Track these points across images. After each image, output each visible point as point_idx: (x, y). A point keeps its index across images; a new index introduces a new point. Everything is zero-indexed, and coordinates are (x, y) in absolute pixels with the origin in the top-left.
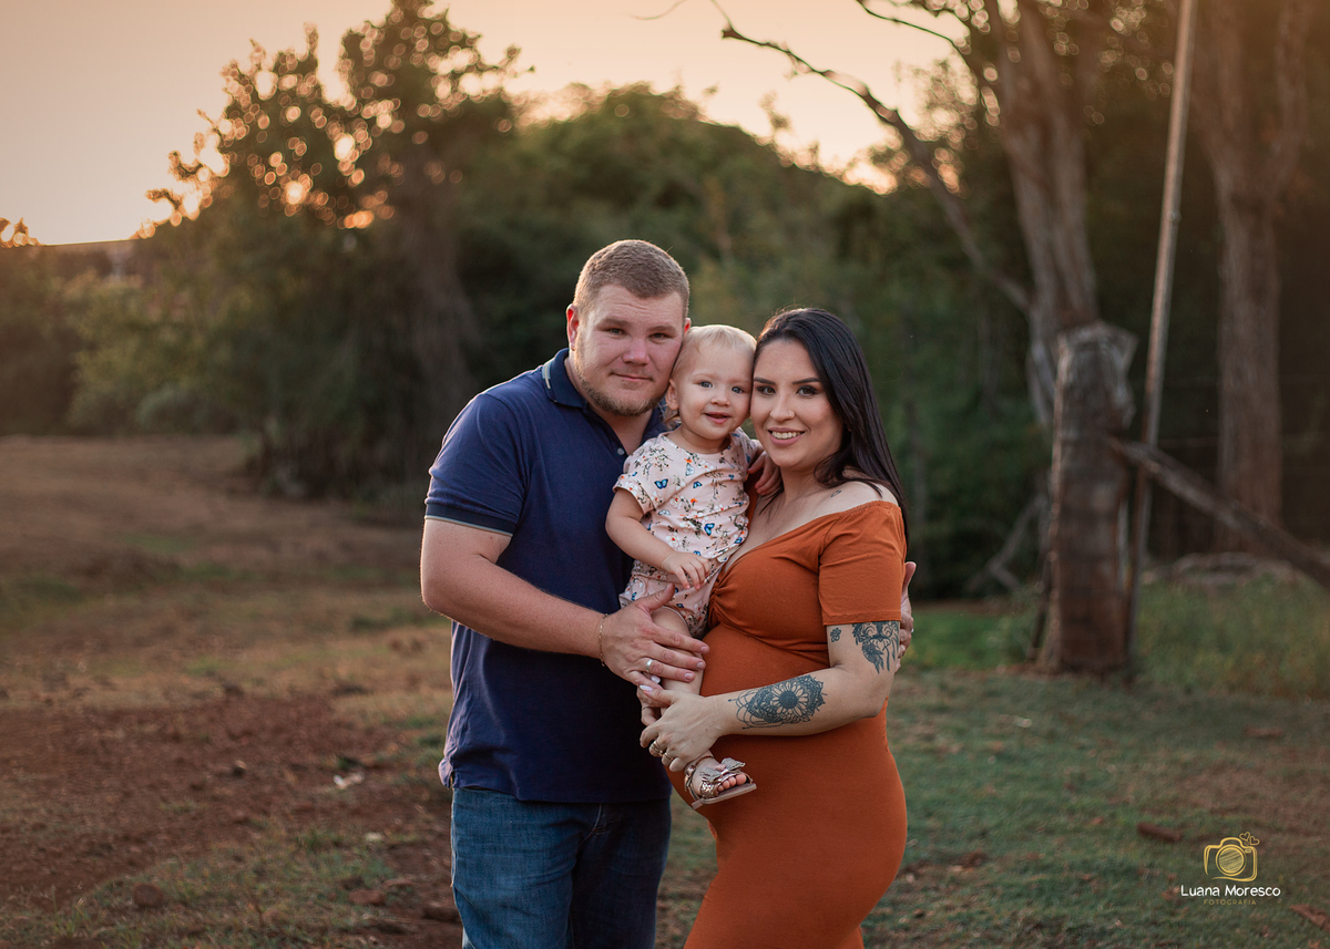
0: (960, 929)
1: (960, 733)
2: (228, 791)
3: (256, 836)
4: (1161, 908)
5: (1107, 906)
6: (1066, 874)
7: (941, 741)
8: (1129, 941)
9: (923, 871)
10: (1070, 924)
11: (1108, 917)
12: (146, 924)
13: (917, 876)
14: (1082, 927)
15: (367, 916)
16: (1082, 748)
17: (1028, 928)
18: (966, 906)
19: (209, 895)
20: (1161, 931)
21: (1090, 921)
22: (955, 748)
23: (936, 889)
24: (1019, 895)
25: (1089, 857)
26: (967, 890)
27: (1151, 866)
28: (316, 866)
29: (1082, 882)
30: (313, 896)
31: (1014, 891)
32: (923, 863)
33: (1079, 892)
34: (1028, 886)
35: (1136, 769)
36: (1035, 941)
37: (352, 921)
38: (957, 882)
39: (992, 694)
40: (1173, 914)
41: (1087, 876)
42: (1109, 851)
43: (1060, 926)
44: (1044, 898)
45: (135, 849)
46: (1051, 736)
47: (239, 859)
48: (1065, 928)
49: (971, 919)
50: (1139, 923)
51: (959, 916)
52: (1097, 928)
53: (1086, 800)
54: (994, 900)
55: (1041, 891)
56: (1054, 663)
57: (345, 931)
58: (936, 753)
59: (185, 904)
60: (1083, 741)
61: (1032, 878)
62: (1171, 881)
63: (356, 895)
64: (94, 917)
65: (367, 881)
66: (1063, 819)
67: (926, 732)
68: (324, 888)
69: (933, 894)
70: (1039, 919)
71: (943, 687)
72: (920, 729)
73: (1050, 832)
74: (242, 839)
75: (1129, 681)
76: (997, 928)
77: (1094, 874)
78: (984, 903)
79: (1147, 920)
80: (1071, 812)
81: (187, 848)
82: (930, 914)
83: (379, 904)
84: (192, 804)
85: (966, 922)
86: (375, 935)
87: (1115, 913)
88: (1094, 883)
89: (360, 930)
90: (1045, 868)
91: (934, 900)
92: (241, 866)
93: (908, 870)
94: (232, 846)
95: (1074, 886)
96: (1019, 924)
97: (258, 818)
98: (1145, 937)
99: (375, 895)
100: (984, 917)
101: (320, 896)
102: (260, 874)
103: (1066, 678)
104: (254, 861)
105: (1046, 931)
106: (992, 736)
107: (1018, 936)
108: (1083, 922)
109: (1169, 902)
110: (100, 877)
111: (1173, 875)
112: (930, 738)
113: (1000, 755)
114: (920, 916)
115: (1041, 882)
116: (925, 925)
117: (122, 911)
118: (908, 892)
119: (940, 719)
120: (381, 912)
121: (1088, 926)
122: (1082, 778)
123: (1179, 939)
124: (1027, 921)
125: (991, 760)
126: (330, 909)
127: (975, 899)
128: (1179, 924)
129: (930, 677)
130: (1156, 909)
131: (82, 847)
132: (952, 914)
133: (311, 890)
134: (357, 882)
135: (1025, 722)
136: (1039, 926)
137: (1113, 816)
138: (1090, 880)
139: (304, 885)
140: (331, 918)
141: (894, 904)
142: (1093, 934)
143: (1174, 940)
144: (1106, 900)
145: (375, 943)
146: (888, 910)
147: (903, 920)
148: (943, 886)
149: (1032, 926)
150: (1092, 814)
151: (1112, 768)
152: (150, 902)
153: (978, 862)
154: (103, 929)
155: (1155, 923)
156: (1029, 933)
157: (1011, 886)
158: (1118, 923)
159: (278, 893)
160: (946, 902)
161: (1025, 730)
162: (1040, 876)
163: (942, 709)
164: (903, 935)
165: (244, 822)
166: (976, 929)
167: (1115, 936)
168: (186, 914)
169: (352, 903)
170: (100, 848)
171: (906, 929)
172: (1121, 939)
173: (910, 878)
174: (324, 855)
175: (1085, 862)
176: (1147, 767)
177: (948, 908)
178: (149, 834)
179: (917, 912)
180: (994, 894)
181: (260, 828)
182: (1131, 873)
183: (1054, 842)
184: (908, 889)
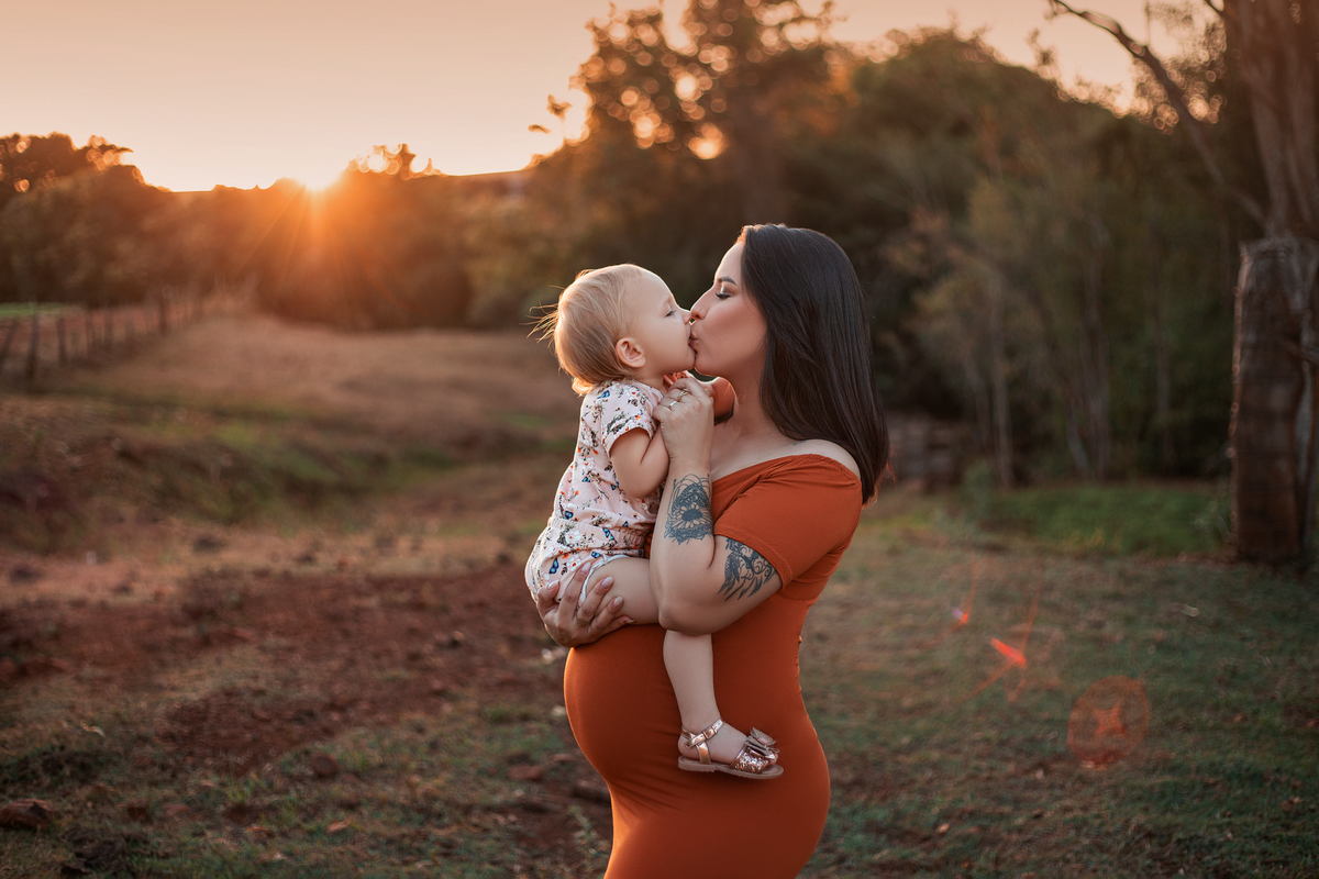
0: (1072, 833)
1: (1129, 620)
2: (439, 661)
3: (447, 708)
4: (1278, 819)
5: (1224, 815)
6: (1193, 775)
7: (1109, 629)
8: (1235, 856)
9: (1055, 766)
10: (1181, 835)
11: (1220, 828)
12: (315, 793)
13: (1047, 772)
14: (1191, 839)
15: (519, 793)
16: (1243, 639)
17: (1137, 837)
18: (1085, 809)
19: (382, 766)
20: (1270, 847)
21: (1201, 833)
22: (1119, 637)
23: (1062, 787)
24: (1139, 799)
25: (1218, 759)
26: (1092, 790)
27: (1278, 770)
28: (490, 739)
29: (1206, 786)
30: (472, 771)
31: (1136, 793)
32: (1059, 758)
33: (1202, 797)
34: (1152, 788)
35: (1292, 662)
36: (1142, 850)
37: (498, 799)
38: (1084, 780)
39: (1170, 582)
40: (1287, 827)
41: (1212, 781)
42: (1238, 755)
43: (1170, 836)
44: (1164, 802)
45: (335, 717)
46: (1217, 626)
47: (420, 730)
48: (1174, 839)
49: (1085, 822)
50: (1252, 836)
51: (1074, 819)
52: (1206, 842)
53: (1234, 695)
54: (1113, 803)
55: (1163, 795)
56: (1232, 553)
57: (489, 809)
58: (1100, 642)
59: (357, 774)
60: (1248, 631)
61: (1156, 780)
62: (1294, 788)
63: (517, 772)
64: (271, 785)
65: (535, 756)
66: (1205, 715)
67: (1098, 618)
68: (489, 763)
69: (1058, 792)
70: (1150, 827)
71: (1122, 575)
72: (1095, 616)
73: (1188, 729)
74: (432, 711)
75: (1302, 571)
76: (1108, 834)
77: (1220, 778)
78: (1103, 806)
79: (1259, 834)
80: (1216, 707)
81: (382, 717)
82: (1048, 815)
83: (538, 780)
84: (403, 673)
85: (1079, 826)
86: (517, 815)
87: (1229, 824)
88: (1218, 787)
89: (503, 810)
90: (1173, 769)
91: (1058, 798)
92: (421, 739)
93: (1041, 765)
94: (419, 717)
95: (1198, 790)
96: (1130, 832)
97: (454, 689)
98: (1252, 853)
99: (533, 771)
100: (1097, 822)
101: (481, 772)
102: (434, 746)
103: (1243, 568)
104: (432, 733)
105: (1155, 841)
106: (1159, 625)
107: (1127, 845)
108: (1193, 833)
109: (1287, 813)
110: (294, 743)
111: (1298, 783)
112: (1099, 625)
113: (1161, 646)
114: (1038, 817)
115: (1165, 785)
116: (1039, 828)
117: (300, 779)
118: (1034, 789)
119: (1115, 607)
120: (536, 788)
121: (1197, 837)
122: (1234, 672)
123: (1286, 857)
124: (1139, 829)
125: (1151, 650)
126: (483, 786)
127: (1096, 800)
128: (1290, 840)
129: (1112, 565)
130: (1272, 820)
131: (289, 714)
132: (1069, 816)
133: (473, 765)
134: (523, 759)
135: (1193, 611)
136: (1150, 835)
137: (1256, 713)
138: (1215, 784)
139: (468, 760)
140: (480, 796)
141: (1017, 802)
142: (1202, 846)
143: (1281, 858)
144: (1224, 809)
145: (514, 823)
146: (1007, 809)
147: (1020, 821)
148: (1069, 784)
149: (1142, 835)
150: (1236, 710)
151: (1267, 661)
152: (327, 772)
153: (1111, 759)
154: (275, 798)
155: (1267, 838)
156: (1138, 841)
157: (1133, 788)
158: (1230, 835)
159: (444, 766)
160: (1067, 802)
161: (1190, 619)
162: (1168, 778)
163: (1116, 597)
164: (1015, 837)
165: (440, 694)
166: (1087, 835)
167: (1224, 850)
168: (354, 785)
169: (507, 778)
170: (305, 715)
171: (1020, 830)
172: (1229, 854)
173: (1040, 774)
174: (503, 729)
175: (1212, 765)
176: (1303, 660)
177: (1067, 809)
178: (353, 702)
179: (1036, 812)
180: (1115, 795)
181: (453, 699)
182: (1256, 778)
183: (1190, 739)
184: (1035, 785)
